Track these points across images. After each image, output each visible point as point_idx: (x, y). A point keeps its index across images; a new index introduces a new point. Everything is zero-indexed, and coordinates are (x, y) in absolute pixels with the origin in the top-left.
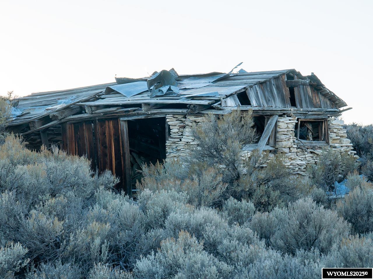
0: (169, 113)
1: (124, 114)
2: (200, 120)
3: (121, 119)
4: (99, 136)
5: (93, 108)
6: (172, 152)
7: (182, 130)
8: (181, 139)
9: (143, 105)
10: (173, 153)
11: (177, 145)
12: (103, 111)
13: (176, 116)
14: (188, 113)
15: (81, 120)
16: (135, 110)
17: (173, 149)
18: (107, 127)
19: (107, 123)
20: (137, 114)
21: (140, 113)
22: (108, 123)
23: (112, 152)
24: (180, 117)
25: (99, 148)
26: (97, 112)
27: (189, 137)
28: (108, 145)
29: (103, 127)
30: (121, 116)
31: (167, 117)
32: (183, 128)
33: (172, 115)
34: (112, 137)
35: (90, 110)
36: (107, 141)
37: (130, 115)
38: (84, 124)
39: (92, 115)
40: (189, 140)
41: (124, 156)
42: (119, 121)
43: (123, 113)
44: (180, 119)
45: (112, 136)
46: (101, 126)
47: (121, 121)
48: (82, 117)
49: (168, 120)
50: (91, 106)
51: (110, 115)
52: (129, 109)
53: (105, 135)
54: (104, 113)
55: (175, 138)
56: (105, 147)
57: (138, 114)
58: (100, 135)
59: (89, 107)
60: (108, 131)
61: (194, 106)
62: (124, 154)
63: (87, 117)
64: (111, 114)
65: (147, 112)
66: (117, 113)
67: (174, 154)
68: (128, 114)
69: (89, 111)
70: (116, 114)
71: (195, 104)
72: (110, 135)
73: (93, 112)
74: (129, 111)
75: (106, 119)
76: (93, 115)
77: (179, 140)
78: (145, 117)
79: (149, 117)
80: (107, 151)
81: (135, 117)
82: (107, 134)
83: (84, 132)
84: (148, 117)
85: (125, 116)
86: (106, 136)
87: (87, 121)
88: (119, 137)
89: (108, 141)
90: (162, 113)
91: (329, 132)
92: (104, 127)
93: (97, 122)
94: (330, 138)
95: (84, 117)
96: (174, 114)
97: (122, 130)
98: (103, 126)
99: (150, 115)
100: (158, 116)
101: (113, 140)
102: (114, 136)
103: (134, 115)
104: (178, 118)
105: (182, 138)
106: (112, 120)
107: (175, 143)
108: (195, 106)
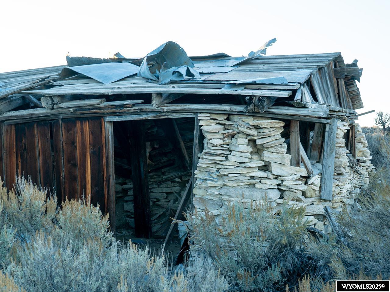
0: (201, 111)
1: (114, 110)
2: (267, 125)
3: (108, 119)
4: (63, 146)
5: (56, 100)
6: (208, 178)
7: (230, 140)
8: (227, 156)
9: (155, 96)
10: (211, 180)
11: (220, 167)
12: (73, 105)
13: (214, 117)
14: (249, 112)
15: (32, 119)
16: (134, 105)
17: (210, 173)
18: (79, 131)
19: (78, 124)
20: (139, 111)
21: (146, 109)
22: (82, 124)
23: (85, 174)
24: (222, 118)
25: (62, 166)
26: (62, 105)
27: (243, 154)
28: (80, 160)
29: (72, 132)
30: (108, 113)
31: (199, 118)
32: (231, 137)
33: (209, 115)
34: (88, 149)
35: (50, 102)
36: (78, 155)
37: (124, 112)
38: (35, 126)
39: (52, 112)
40: (243, 158)
41: (108, 181)
42: (103, 122)
43: (112, 108)
44: (221, 122)
45: (88, 146)
46: (68, 130)
47: (105, 123)
48: (34, 114)
49: (201, 123)
50: (51, 97)
51: (86, 112)
52: (125, 102)
53: (75, 144)
54: (74, 108)
55: (216, 155)
56: (75, 165)
57: (141, 112)
58: (64, 144)
59: (49, 98)
60: (80, 139)
61: (259, 100)
62: (108, 177)
63: (42, 114)
64: (89, 109)
65: (159, 108)
66: (100, 108)
67: (213, 182)
68: (122, 111)
69: (47, 104)
70: (98, 111)
71: (260, 96)
72: (83, 146)
73: (55, 107)
74: (123, 106)
75: (78, 119)
76: (54, 110)
77: (224, 158)
78: (155, 117)
79: (162, 118)
80: (78, 173)
81: (134, 116)
82: (78, 144)
83: (36, 139)
84: (160, 116)
85: (114, 114)
86: (76, 147)
87: (42, 121)
88: (100, 149)
89: (80, 155)
90: (189, 111)
91: (356, 142)
92: (74, 132)
93: (61, 122)
94: (356, 149)
95: (37, 114)
96: (211, 112)
97: (107, 137)
98: (71, 130)
99: (163, 114)
100: (181, 116)
101: (89, 155)
102: (91, 147)
103: (132, 114)
104: (217, 119)
105: (230, 154)
106: (90, 121)
107: (216, 163)
108: (261, 99)
